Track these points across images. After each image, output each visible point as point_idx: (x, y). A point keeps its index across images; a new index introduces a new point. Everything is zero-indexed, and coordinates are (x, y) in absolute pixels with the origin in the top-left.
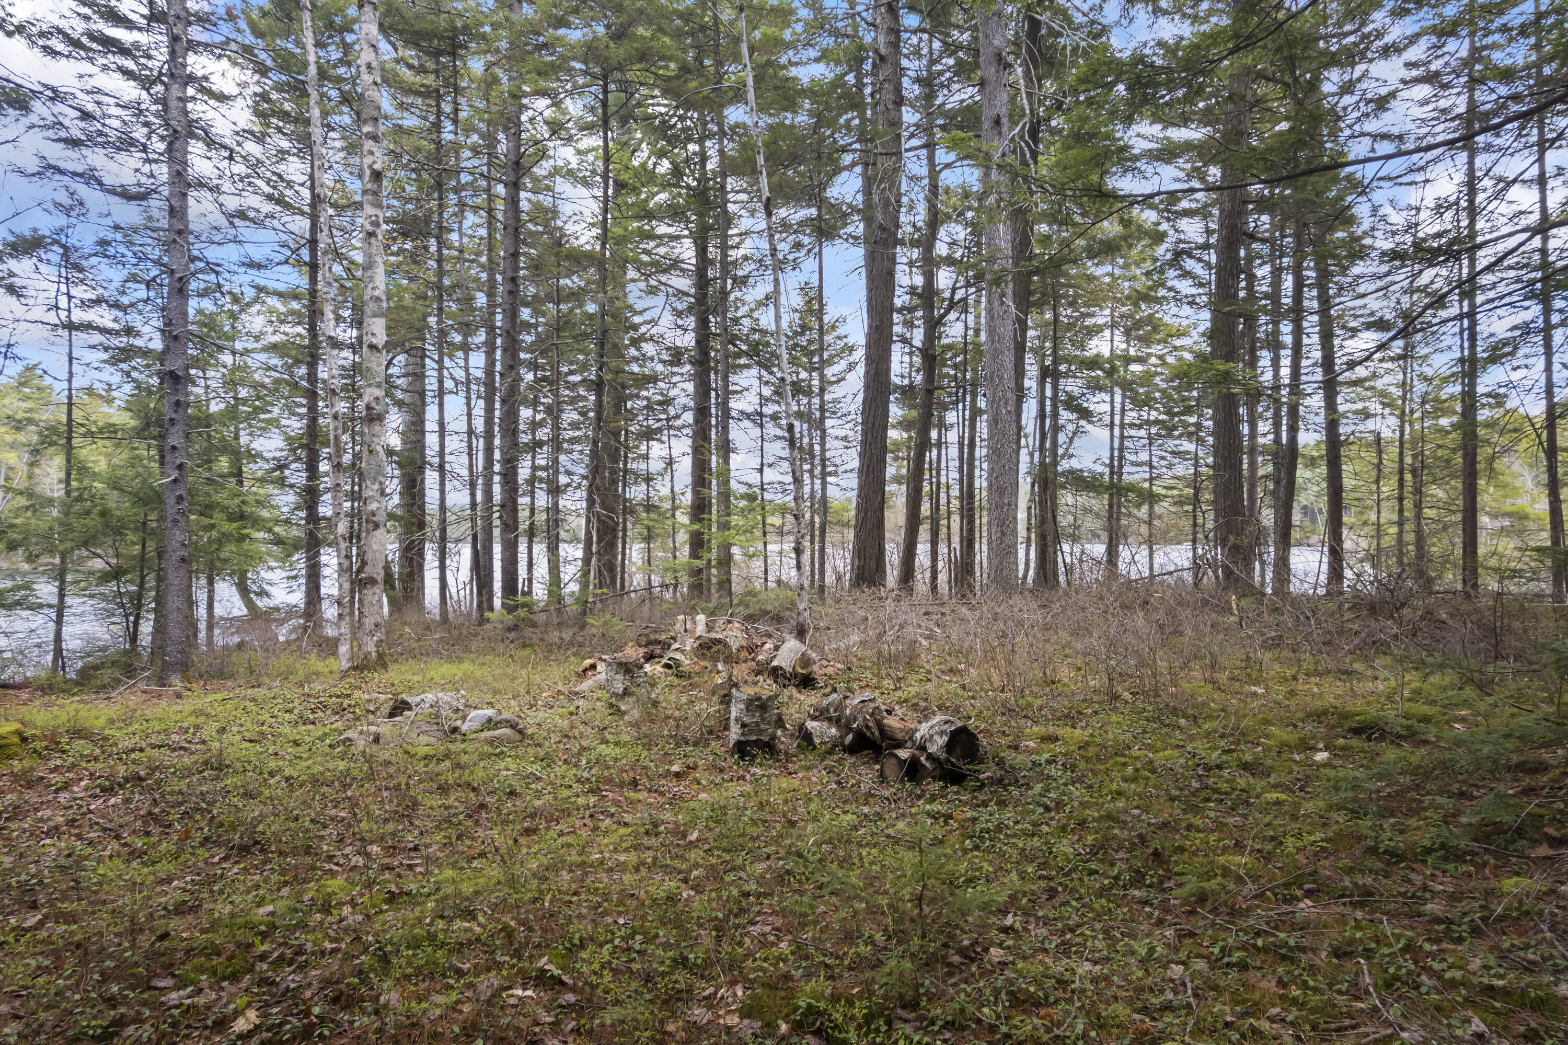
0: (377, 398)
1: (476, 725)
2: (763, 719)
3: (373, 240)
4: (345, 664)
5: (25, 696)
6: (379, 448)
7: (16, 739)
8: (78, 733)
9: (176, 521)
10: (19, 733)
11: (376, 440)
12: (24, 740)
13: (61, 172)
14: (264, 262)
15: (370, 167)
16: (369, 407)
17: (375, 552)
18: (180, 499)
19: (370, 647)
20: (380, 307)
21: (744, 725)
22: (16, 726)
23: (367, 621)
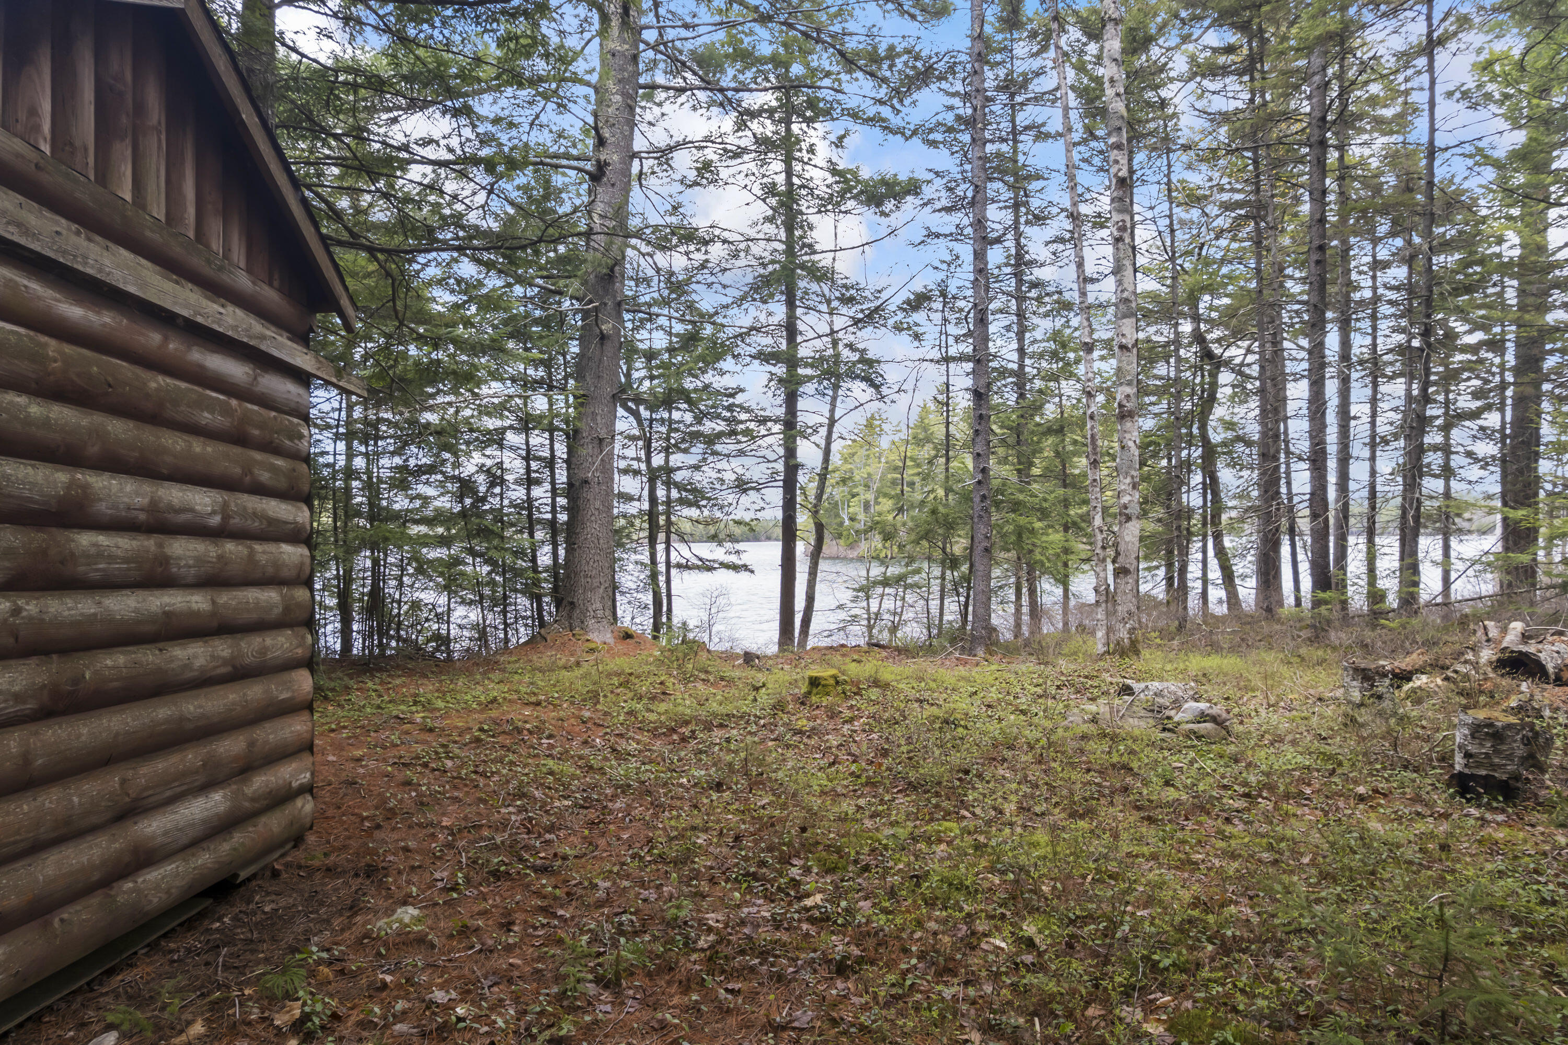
0: (1128, 396)
1: (1189, 716)
2: (1497, 752)
3: (1120, 245)
4: (1101, 648)
5: (884, 654)
6: (1131, 444)
7: (832, 682)
8: (876, 683)
9: (980, 517)
10: (834, 677)
11: (1128, 436)
12: (837, 683)
13: (938, 236)
14: (1095, 276)
15: (1116, 175)
16: (1121, 406)
17: (1127, 543)
18: (984, 497)
19: (1123, 634)
20: (1129, 308)
21: (1467, 755)
22: (833, 672)
23: (1119, 608)
